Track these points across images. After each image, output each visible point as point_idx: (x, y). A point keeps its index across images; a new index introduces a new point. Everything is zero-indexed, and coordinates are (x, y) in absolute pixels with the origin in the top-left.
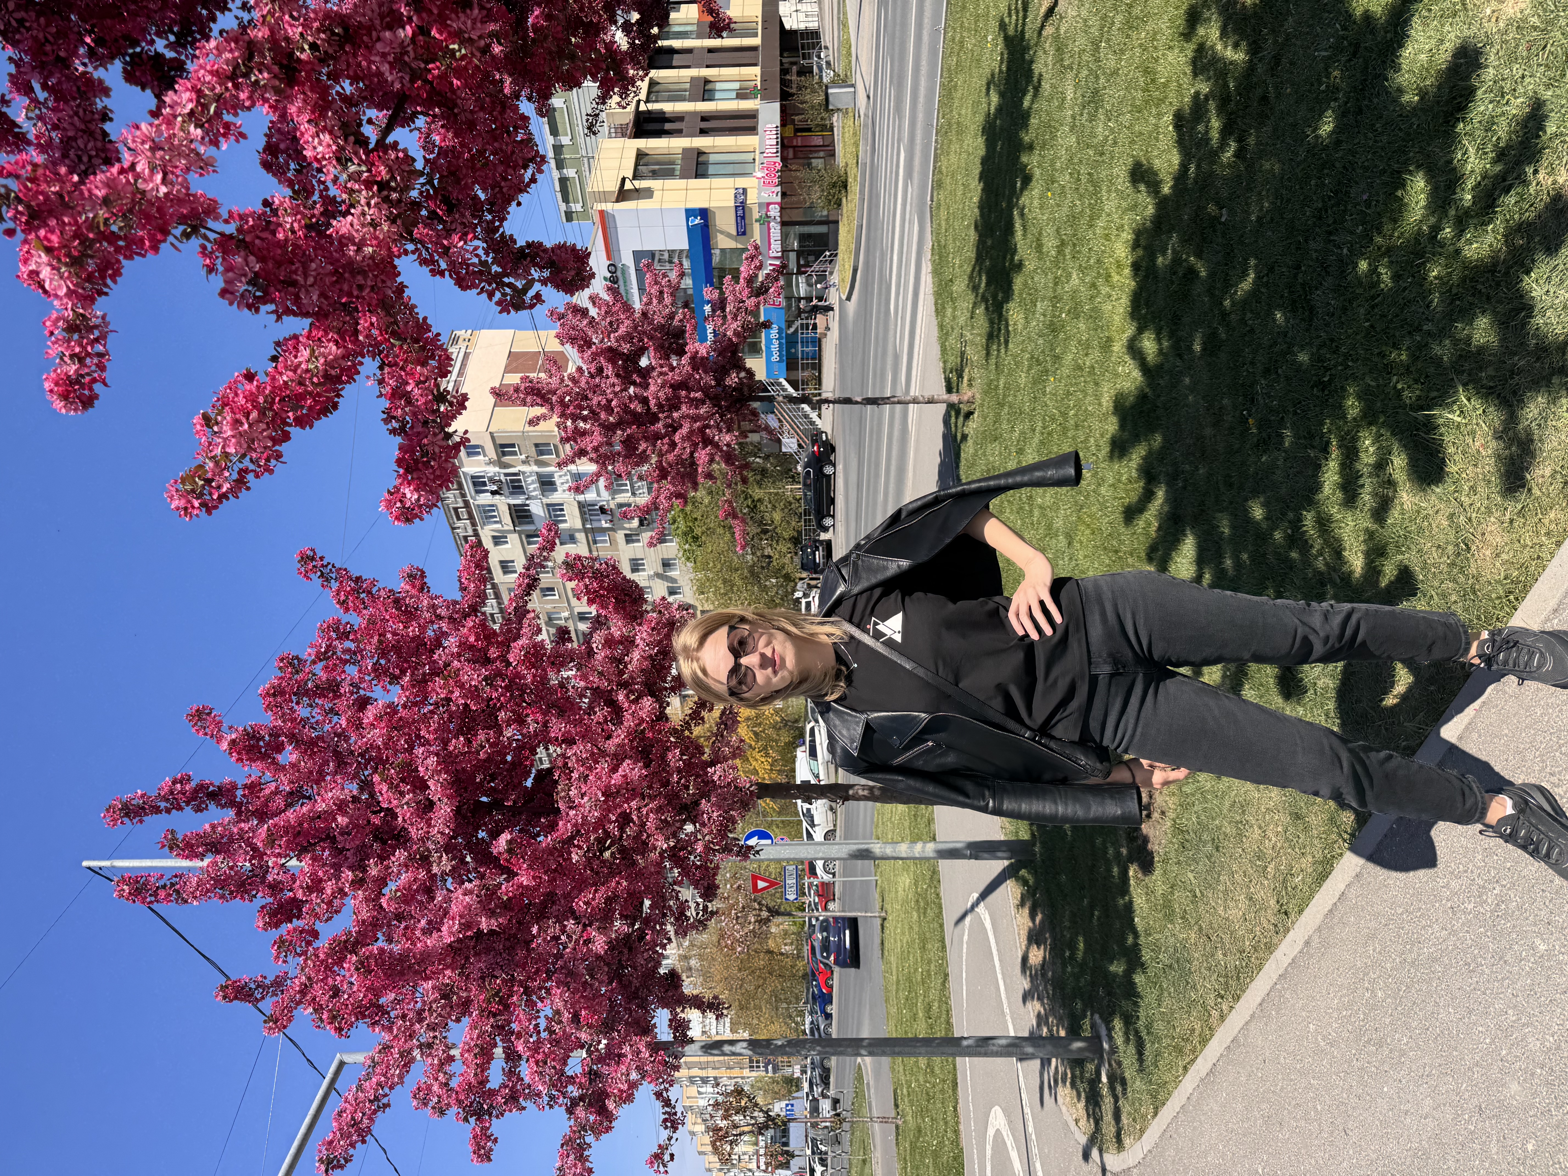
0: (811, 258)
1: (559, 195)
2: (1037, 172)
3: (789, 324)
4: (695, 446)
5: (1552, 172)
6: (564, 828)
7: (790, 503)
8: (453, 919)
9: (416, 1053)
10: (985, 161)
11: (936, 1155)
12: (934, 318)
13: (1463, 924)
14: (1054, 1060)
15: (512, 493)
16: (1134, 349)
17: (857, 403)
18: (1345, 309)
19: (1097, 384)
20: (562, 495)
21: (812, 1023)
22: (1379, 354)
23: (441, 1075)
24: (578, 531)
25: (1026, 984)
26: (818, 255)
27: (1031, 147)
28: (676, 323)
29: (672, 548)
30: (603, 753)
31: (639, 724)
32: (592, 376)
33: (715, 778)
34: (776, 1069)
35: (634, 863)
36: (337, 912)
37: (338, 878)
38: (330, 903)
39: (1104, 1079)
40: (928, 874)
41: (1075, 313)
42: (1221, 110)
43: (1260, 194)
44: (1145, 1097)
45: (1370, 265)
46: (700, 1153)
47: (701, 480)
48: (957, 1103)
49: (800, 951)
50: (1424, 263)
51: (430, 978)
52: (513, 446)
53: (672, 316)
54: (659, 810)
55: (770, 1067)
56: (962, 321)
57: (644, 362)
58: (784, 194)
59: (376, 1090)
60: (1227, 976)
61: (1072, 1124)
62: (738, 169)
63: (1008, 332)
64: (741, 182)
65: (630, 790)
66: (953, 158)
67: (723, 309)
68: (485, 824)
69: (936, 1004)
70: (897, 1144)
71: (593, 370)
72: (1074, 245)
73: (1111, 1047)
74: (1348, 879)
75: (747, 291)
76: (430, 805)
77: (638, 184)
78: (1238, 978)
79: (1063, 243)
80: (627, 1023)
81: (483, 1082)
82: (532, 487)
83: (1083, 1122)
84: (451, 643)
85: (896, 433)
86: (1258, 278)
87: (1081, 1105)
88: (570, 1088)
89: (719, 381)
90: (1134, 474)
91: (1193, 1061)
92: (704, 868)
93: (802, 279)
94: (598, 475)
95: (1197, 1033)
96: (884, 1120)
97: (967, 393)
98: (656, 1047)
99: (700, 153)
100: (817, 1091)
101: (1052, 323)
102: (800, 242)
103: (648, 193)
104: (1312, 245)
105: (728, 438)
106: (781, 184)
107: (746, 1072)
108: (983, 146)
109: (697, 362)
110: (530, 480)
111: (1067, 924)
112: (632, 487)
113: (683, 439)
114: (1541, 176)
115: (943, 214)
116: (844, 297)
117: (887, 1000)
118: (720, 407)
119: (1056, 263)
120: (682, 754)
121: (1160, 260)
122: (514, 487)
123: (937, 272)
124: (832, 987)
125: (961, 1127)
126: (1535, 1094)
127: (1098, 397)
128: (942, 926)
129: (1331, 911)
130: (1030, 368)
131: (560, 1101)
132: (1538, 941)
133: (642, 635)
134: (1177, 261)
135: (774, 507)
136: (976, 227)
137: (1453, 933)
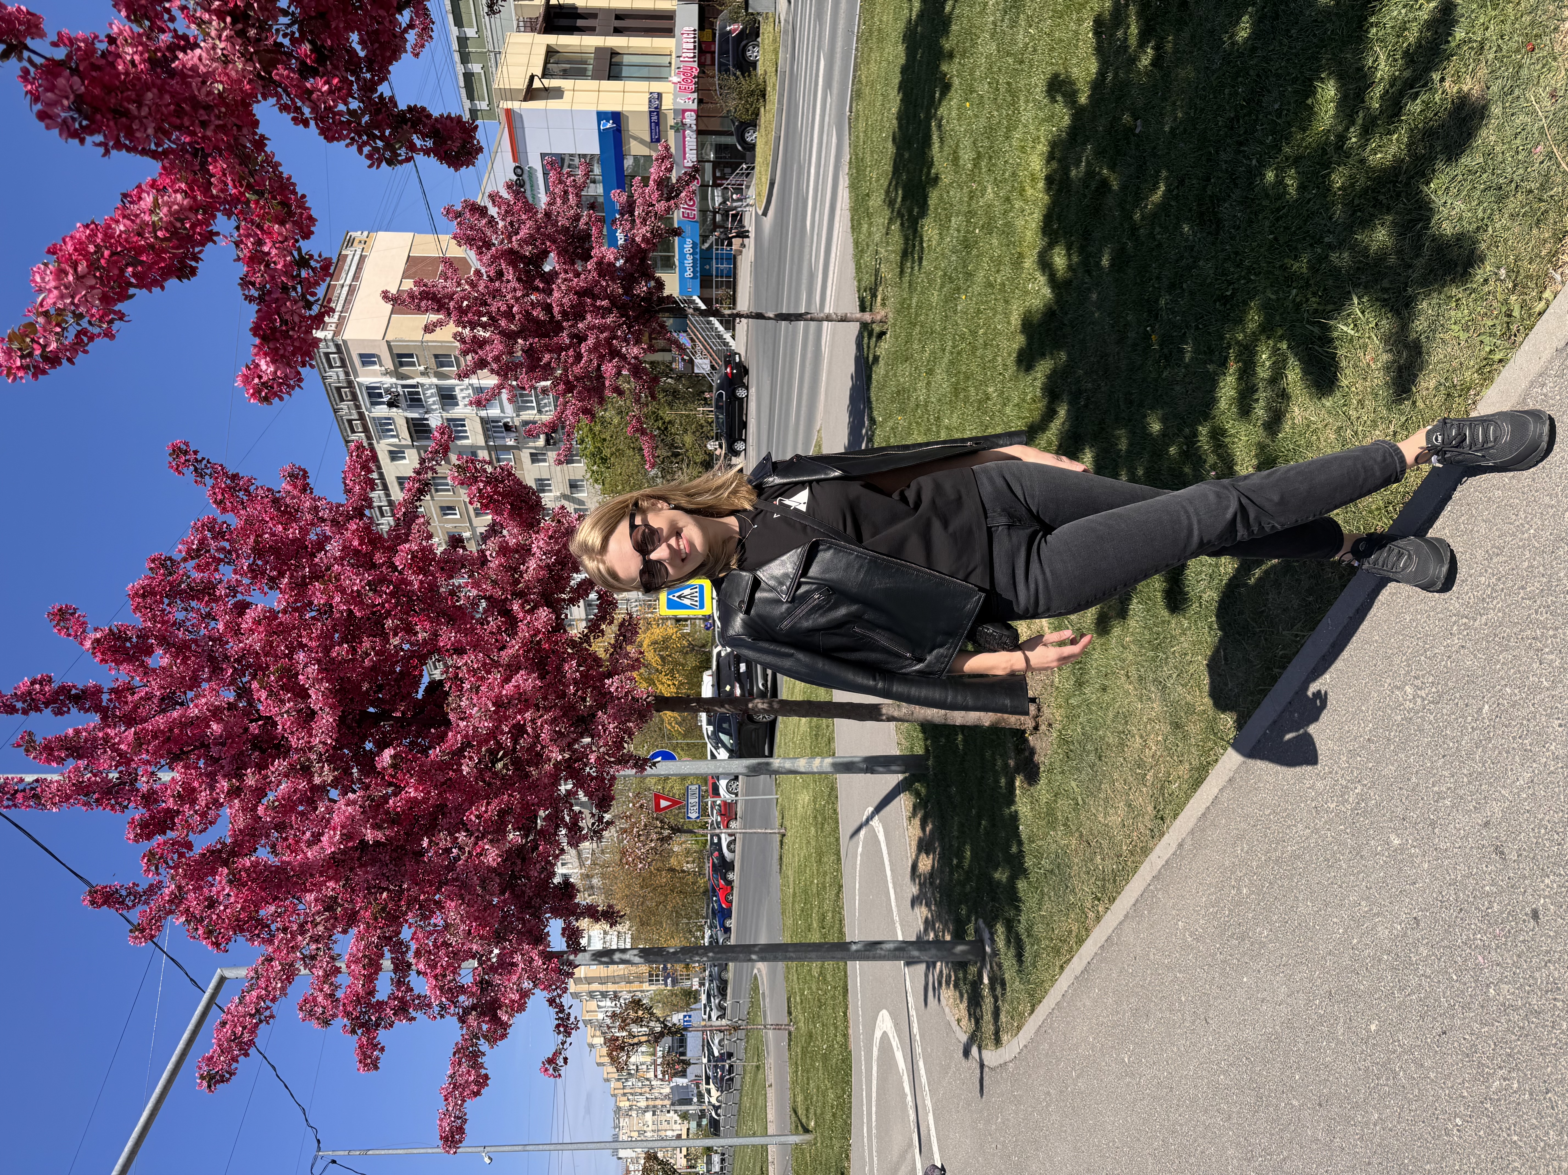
0: (728, 170)
1: (463, 92)
2: (956, 81)
3: (704, 238)
4: (601, 357)
5: (1458, 78)
6: (454, 739)
7: (702, 427)
8: (334, 829)
9: (299, 965)
10: (904, 70)
11: (825, 1058)
12: (850, 235)
13: (1326, 822)
14: (939, 964)
15: (410, 406)
16: (1045, 264)
17: (769, 318)
18: (1250, 222)
19: (1007, 302)
20: (463, 410)
21: (711, 937)
22: (1281, 266)
23: (326, 987)
24: (481, 448)
25: (915, 890)
26: (735, 166)
27: (951, 56)
28: (582, 225)
29: (579, 469)
30: (496, 664)
31: (535, 635)
32: (491, 280)
33: (612, 690)
34: (675, 982)
35: (527, 775)
36: (211, 823)
37: (212, 788)
38: (204, 815)
39: (986, 981)
40: (826, 791)
41: (988, 228)
42: (1140, 15)
43: (1174, 104)
44: (1024, 996)
45: (1277, 176)
46: (599, 1064)
47: (608, 393)
48: (847, 1008)
49: (701, 868)
50: (1329, 174)
51: (312, 891)
52: (411, 356)
53: (577, 218)
54: (554, 721)
55: (669, 981)
56: (877, 237)
57: (547, 268)
58: (700, 101)
59: (258, 1004)
60: (1104, 880)
61: (954, 1024)
62: (653, 72)
63: (922, 248)
64: (656, 87)
65: (523, 701)
66: (873, 67)
67: (631, 213)
68: (372, 735)
69: (830, 914)
70: (789, 1049)
71: (492, 274)
72: (990, 158)
73: (993, 949)
74: (1221, 783)
75: (656, 194)
76: (312, 714)
77: (547, 82)
78: (1115, 881)
79: (979, 156)
80: (519, 932)
81: (371, 993)
82: (431, 400)
83: (965, 1022)
84: (334, 548)
85: (809, 355)
86: (1168, 190)
87: (963, 1006)
88: (462, 998)
89: (628, 290)
90: (1038, 393)
91: (1069, 960)
92: (600, 779)
93: (718, 192)
94: (500, 387)
95: (1074, 934)
96: (777, 1027)
97: (880, 313)
98: (548, 956)
99: (613, 53)
100: (715, 1001)
101: (966, 239)
102: (716, 153)
103: (558, 93)
104: (1223, 156)
105: (636, 351)
106: (697, 90)
107: (646, 986)
108: (903, 55)
109: (605, 269)
110: (429, 393)
111: (956, 833)
112: (538, 404)
113: (590, 351)
114: (1447, 84)
115: (862, 125)
116: (760, 212)
117: (783, 913)
118: (628, 318)
119: (972, 177)
120: (579, 665)
121: (1073, 173)
122: (412, 400)
123: (854, 187)
124: (731, 902)
125: (851, 1031)
126: (1380, 979)
127: (1007, 315)
128: (838, 840)
129: (1204, 814)
130: (942, 286)
131: (452, 1010)
132: (1392, 837)
133: (539, 543)
134: (1090, 174)
135: (686, 431)
136: (894, 140)
137: (1316, 831)
